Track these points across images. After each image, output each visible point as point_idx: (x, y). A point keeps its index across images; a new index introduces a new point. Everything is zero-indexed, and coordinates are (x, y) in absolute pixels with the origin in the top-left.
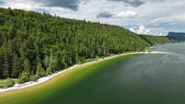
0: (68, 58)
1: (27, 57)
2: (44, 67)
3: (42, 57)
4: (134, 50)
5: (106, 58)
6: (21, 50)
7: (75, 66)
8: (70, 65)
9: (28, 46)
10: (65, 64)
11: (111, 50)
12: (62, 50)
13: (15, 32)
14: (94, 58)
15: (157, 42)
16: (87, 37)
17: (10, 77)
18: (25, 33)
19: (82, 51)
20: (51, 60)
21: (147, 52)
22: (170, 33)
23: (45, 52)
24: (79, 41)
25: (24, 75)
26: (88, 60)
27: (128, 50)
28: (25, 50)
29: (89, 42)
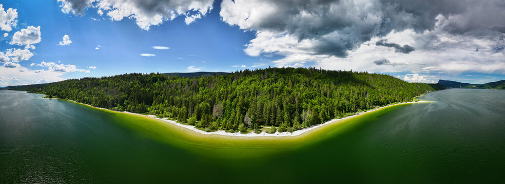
0: (326, 113)
1: (288, 110)
2: (301, 121)
3: (300, 112)
4: (401, 100)
5: (369, 112)
6: (284, 104)
7: (333, 120)
8: (327, 120)
9: (290, 101)
10: (321, 118)
11: (376, 102)
12: (321, 104)
13: (283, 88)
14: (355, 111)
15: (428, 90)
16: (350, 90)
17: (274, 125)
18: (290, 89)
19: (342, 105)
20: (308, 115)
21: (414, 102)
22: (440, 80)
23: (303, 107)
24: (341, 95)
25: (283, 125)
26: (348, 114)
27: (395, 101)
28: (287, 104)
29: (351, 95)
